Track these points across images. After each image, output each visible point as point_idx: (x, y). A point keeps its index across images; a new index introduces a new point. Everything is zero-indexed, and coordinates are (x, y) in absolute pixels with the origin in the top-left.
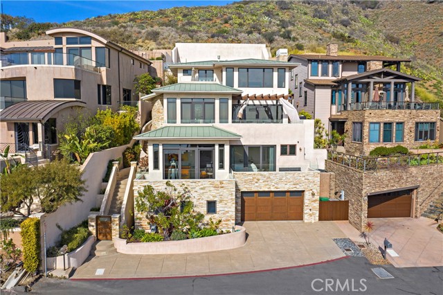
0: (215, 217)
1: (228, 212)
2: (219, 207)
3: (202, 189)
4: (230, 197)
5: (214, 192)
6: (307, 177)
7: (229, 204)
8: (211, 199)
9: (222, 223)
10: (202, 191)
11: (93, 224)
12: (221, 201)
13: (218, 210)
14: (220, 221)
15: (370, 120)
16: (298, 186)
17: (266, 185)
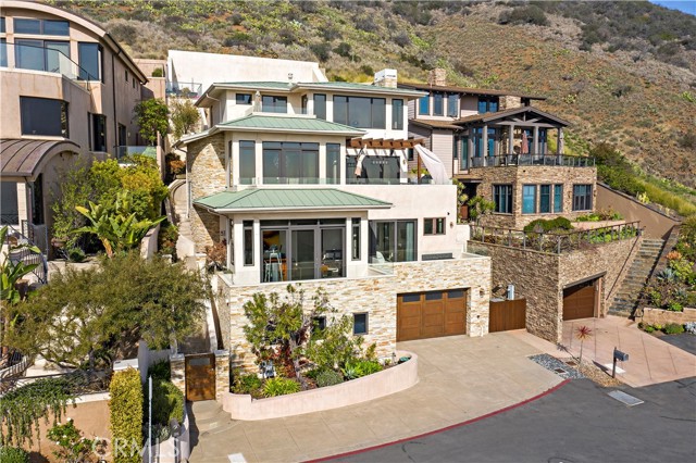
0: (368, 339)
1: (385, 330)
2: (372, 322)
3: (345, 294)
4: (389, 305)
5: (365, 298)
6: (473, 267)
7: (388, 317)
8: (360, 310)
9: (376, 349)
10: (346, 298)
11: (181, 372)
12: (375, 313)
13: (370, 327)
14: (374, 346)
15: (524, 180)
16: (461, 282)
17: (417, 283)
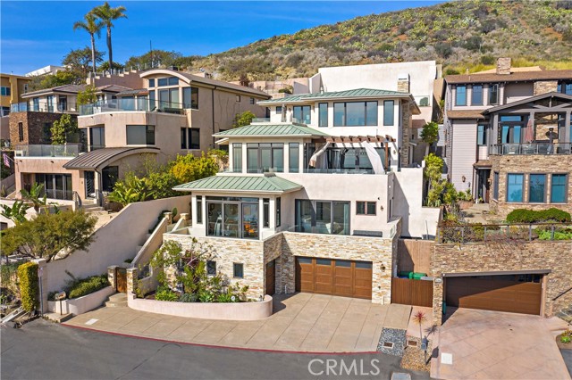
0: (243, 282)
1: (255, 278)
2: (246, 271)
3: (228, 249)
4: (257, 261)
5: (241, 254)
6: (374, 245)
7: (257, 269)
8: (238, 261)
9: (249, 290)
10: (228, 251)
11: (112, 275)
12: (248, 265)
13: (245, 274)
14: (247, 288)
15: (509, 170)
16: (363, 256)
17: (323, 250)
